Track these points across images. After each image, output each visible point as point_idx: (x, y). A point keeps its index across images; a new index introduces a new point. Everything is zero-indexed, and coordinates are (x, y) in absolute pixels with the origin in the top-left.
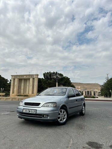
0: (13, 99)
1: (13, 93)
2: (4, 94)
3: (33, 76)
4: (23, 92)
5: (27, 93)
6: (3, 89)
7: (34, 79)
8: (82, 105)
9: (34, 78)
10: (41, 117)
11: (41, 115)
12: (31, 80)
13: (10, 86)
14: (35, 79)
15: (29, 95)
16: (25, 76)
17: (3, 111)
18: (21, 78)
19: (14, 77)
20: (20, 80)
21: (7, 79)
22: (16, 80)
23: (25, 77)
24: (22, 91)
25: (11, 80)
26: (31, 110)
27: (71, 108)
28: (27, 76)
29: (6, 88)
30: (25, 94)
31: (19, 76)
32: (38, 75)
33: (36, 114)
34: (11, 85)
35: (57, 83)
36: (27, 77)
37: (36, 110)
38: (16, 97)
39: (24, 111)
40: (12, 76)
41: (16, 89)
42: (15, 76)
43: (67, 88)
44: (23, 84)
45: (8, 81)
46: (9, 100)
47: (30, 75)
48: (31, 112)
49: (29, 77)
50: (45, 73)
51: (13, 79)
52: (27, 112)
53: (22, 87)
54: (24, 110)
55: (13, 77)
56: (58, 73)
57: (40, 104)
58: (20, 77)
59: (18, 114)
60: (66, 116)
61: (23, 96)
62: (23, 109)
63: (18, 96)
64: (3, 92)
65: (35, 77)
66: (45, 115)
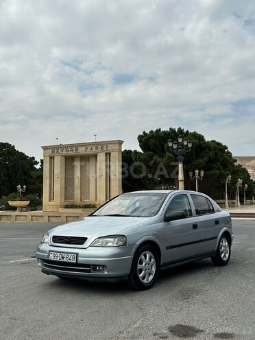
0: (51, 218)
1: (51, 198)
2: (27, 203)
3: (105, 148)
4: (79, 196)
5: (91, 199)
6: (22, 188)
7: (108, 155)
8: (216, 237)
9: (110, 154)
10: (89, 271)
11: (88, 266)
12: (101, 157)
13: (41, 178)
14: (112, 155)
15: (97, 203)
16: (84, 148)
17: (16, 254)
18: (70, 153)
19: (52, 151)
20: (69, 160)
21: (33, 158)
22: (58, 161)
23: (82, 151)
24: (77, 192)
25: (42, 161)
26: (66, 255)
27: (172, 247)
28: (90, 148)
29: (33, 184)
30: (87, 202)
31: (66, 147)
32: (120, 143)
33: (77, 264)
34: (44, 177)
35: (180, 166)
36: (88, 150)
37: (77, 254)
38: (61, 210)
39: (52, 257)
40: (45, 148)
41: (58, 187)
42: (53, 148)
43: (167, 195)
44: (77, 173)
45: (37, 163)
46: (41, 221)
47: (96, 144)
48: (65, 260)
49: (94, 148)
50: (144, 132)
51: (48, 158)
52: (58, 260)
53: (77, 182)
54: (51, 255)
55: (47, 151)
56: (185, 131)
57: (86, 239)
58: (67, 151)
59: (39, 264)
60: (154, 269)
61: (80, 207)
62: (50, 251)
63: (67, 207)
64: (24, 196)
65: (110, 148)
66: (99, 266)
